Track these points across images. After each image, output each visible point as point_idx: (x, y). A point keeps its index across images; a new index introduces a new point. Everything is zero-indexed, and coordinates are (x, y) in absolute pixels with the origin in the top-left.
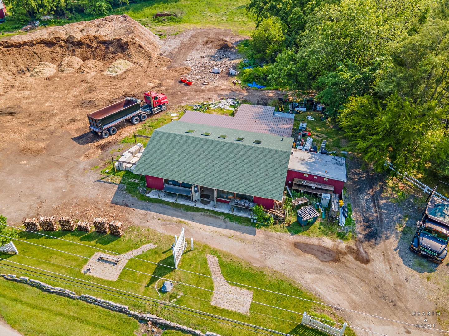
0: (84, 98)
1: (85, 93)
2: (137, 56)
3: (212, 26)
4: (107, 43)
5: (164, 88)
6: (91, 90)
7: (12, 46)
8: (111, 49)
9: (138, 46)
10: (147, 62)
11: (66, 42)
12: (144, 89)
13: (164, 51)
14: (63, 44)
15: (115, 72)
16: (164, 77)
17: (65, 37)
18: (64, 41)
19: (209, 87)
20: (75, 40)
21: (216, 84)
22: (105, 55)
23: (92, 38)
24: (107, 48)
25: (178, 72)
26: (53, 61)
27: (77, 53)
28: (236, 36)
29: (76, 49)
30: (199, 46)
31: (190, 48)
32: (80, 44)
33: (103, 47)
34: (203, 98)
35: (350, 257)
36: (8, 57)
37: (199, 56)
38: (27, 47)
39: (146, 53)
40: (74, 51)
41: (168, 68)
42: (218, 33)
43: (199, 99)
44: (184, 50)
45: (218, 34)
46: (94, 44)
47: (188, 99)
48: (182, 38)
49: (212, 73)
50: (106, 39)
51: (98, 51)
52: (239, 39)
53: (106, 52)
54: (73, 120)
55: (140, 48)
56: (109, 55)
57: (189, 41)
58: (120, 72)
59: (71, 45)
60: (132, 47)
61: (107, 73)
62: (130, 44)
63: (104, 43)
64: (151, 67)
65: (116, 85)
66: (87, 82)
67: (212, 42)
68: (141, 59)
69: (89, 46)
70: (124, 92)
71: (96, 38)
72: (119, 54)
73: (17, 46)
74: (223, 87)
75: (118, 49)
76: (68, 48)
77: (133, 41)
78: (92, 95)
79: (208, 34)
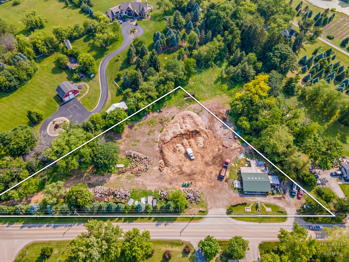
0: (204, 162)
2: (203, 134)
3: (211, 101)
5: (221, 151)
6: (203, 157)
7: (168, 142)
10: (206, 135)
11: (180, 135)
12: (216, 152)
16: (217, 144)
21: (234, 146)
22: (193, 136)
25: (219, 140)
26: (179, 143)
28: (223, 108)
32: (184, 134)
33: (191, 133)
34: (235, 154)
35: (282, 198)
36: (168, 147)
37: (219, 127)
38: (171, 141)
40: (183, 137)
41: (215, 138)
44: (211, 123)
45: (217, 108)
46: (188, 133)
47: (232, 156)
48: (205, 114)
49: (229, 138)
50: (191, 130)
52: (225, 110)
55: (202, 131)
58: (202, 144)
61: (199, 145)
64: (209, 139)
65: (207, 152)
66: (199, 153)
67: (218, 115)
74: (237, 147)
75: (196, 133)
77: (200, 129)
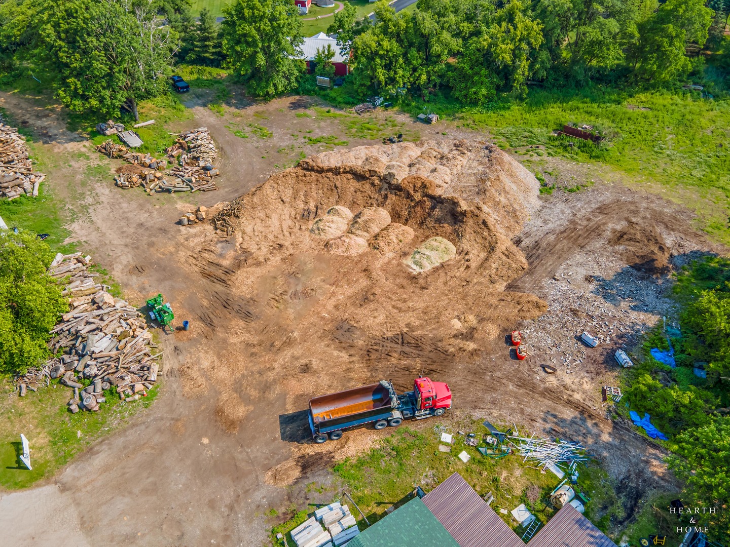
0: (346, 316)
1: (354, 304)
2: (472, 238)
3: (657, 188)
4: (438, 201)
5: (471, 346)
6: (365, 298)
7: (312, 170)
8: (437, 212)
9: (480, 222)
10: (483, 255)
11: (381, 180)
12: (442, 332)
13: (527, 235)
14: (377, 181)
15: (421, 266)
16: (489, 312)
17: (383, 172)
18: (380, 177)
19: (552, 381)
20: (394, 182)
21: (568, 381)
22: (425, 219)
23: (419, 184)
24: (433, 208)
25: (519, 307)
26: (353, 205)
27: (388, 201)
28: (696, 235)
29: (390, 196)
30: (598, 244)
31: (580, 240)
32: (398, 189)
33: (428, 204)
34: (522, 411)
36: (301, 185)
37: (584, 272)
38: (330, 174)
39: (489, 238)
40: (386, 197)
41: (509, 287)
42: (661, 213)
43: (512, 411)
44: (565, 242)
45: (658, 218)
46: (418, 196)
47: (493, 402)
48: (579, 205)
49: (579, 339)
50: (438, 192)
51: (418, 209)
52: (696, 248)
53: (429, 214)
54: (306, 369)
55: (482, 226)
56: (430, 222)
57: (589, 220)
58: (428, 267)
59: (386, 186)
60: (470, 222)
61: (408, 261)
62: (469, 215)
63: (432, 197)
64: (481, 274)
65: (405, 301)
66: (369, 277)
67: (630, 240)
68: (476, 246)
69: (409, 196)
70: (408, 325)
71: (424, 186)
72: (446, 225)
73: (318, 171)
74: (577, 396)
75: (449, 217)
76: (380, 189)
77: (477, 212)
78: (361, 312)
79: (635, 212)
